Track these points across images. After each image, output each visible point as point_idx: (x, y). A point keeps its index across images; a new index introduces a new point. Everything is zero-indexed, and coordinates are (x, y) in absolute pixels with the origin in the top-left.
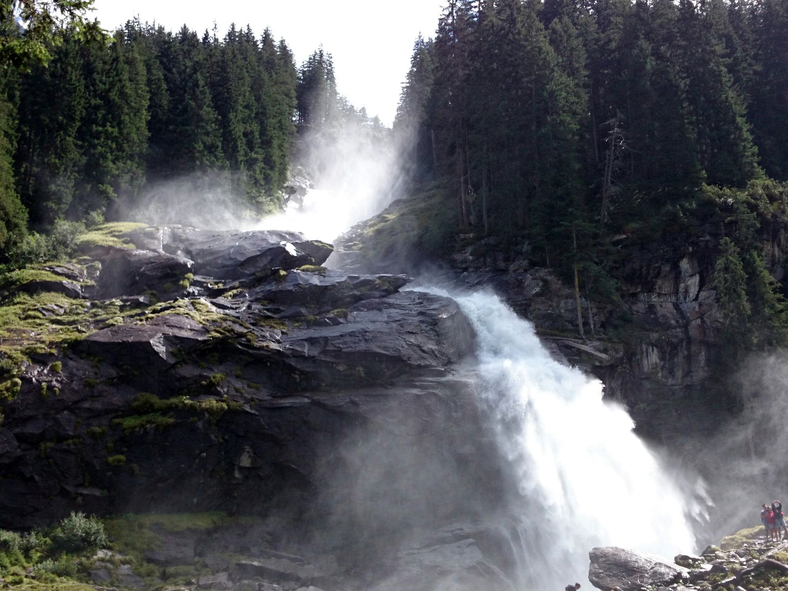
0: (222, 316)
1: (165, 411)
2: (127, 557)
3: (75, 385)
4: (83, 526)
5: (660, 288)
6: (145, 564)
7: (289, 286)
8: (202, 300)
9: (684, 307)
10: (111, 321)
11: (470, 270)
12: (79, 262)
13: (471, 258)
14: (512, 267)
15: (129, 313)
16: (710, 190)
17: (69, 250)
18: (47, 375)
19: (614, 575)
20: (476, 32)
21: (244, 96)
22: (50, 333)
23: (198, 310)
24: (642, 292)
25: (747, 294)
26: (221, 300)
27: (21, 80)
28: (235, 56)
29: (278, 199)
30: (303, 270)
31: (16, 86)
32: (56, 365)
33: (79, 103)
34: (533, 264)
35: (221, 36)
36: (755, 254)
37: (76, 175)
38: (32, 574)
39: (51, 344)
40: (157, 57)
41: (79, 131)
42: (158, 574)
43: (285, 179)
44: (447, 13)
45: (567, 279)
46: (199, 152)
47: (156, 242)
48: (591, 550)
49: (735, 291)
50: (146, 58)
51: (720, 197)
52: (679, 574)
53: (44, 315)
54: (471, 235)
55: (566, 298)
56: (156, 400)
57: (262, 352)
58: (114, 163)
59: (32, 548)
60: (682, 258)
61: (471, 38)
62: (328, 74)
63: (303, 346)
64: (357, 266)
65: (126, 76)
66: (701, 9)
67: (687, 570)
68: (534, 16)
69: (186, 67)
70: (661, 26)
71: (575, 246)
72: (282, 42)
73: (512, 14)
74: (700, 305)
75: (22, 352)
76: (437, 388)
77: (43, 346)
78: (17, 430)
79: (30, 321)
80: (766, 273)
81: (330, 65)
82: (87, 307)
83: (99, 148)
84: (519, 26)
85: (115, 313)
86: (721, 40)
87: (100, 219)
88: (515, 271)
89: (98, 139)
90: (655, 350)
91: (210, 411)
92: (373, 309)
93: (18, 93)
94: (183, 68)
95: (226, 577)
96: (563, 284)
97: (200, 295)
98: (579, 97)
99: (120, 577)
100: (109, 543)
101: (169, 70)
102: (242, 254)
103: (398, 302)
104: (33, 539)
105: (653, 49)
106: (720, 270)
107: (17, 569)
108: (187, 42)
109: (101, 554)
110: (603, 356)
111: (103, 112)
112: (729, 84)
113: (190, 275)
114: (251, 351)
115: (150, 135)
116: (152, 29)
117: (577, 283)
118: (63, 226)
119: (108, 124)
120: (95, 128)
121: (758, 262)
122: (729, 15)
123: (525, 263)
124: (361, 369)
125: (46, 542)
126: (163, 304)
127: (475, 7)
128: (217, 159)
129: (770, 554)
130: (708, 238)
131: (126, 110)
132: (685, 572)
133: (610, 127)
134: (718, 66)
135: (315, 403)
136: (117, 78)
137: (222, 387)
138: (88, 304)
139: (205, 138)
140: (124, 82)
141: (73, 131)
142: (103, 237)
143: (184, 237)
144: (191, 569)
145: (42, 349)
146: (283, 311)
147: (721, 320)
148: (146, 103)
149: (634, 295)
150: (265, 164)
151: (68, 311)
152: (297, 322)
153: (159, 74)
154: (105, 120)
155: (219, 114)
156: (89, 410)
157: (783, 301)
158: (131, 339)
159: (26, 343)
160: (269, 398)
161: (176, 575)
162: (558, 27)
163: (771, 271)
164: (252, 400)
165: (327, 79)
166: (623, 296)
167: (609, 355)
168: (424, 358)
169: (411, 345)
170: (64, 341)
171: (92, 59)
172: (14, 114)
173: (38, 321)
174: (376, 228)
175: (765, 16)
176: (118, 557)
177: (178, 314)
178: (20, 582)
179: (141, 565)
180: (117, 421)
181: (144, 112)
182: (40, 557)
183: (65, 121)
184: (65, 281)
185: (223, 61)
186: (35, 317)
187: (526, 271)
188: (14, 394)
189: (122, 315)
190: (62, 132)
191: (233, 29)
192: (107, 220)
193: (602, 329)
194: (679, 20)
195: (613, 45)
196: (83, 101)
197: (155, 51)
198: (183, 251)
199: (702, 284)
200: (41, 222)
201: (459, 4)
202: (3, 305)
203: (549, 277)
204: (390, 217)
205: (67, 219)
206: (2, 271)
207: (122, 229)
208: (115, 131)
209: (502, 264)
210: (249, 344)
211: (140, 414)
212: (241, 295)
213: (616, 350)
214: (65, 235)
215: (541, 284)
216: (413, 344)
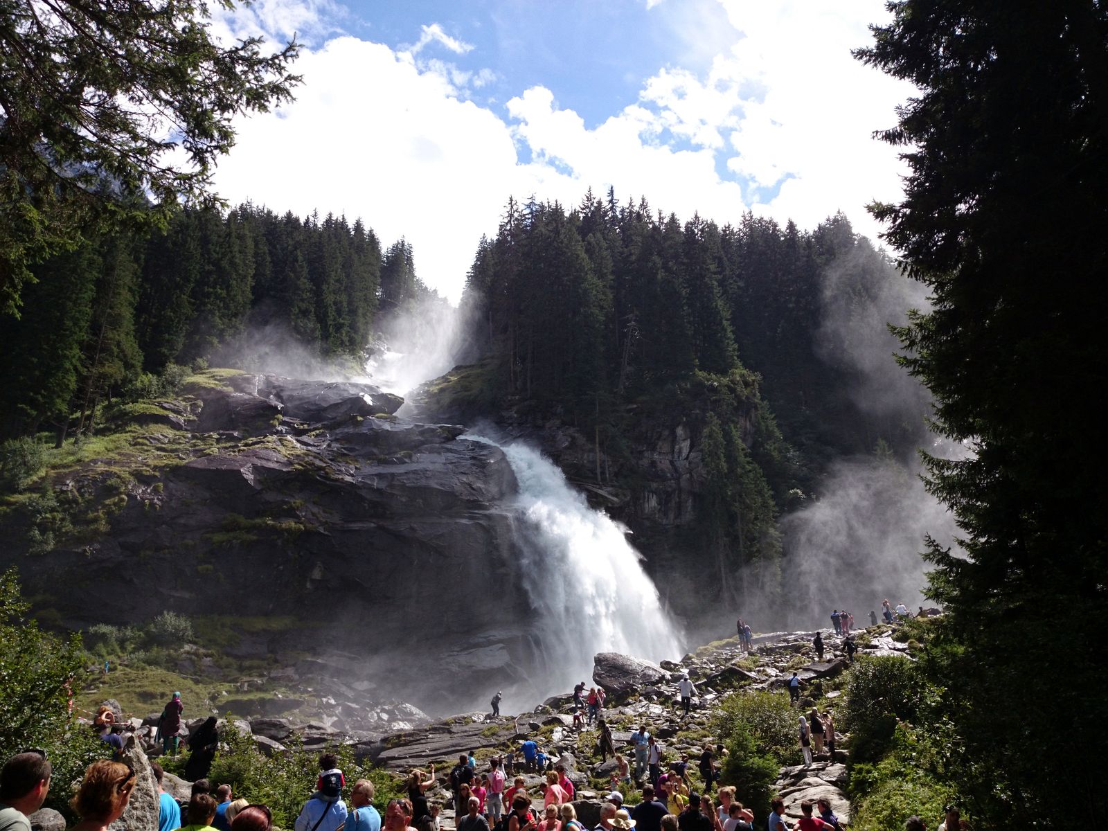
0: (305, 451)
1: (249, 530)
2: (210, 651)
3: (173, 504)
4: (173, 622)
5: (660, 448)
6: (225, 658)
7: (365, 430)
8: (289, 437)
9: (678, 464)
10: (208, 451)
11: (515, 425)
12: (184, 400)
13: (515, 415)
14: (548, 425)
15: (224, 445)
16: (701, 374)
17: (176, 390)
18: (150, 494)
19: (613, 676)
20: (528, 238)
21: (336, 272)
22: (155, 458)
23: (284, 446)
24: (647, 451)
25: (725, 457)
26: (305, 438)
27: (146, 246)
28: (330, 240)
29: (360, 357)
30: (377, 418)
31: (142, 250)
32: (158, 486)
33: (194, 268)
34: (564, 424)
35: (320, 223)
36: (732, 426)
37: (188, 327)
38: (126, 663)
39: (155, 468)
40: (264, 235)
41: (193, 291)
42: (235, 666)
43: (367, 342)
44: (506, 221)
45: (591, 439)
46: (294, 314)
47: (252, 387)
48: (596, 655)
49: (716, 453)
50: (255, 235)
51: (708, 381)
52: (663, 676)
53: (151, 443)
54: (517, 397)
55: (589, 452)
56: (242, 520)
57: (338, 483)
58: (221, 319)
59: (127, 640)
60: (678, 426)
61: (524, 242)
62: (407, 260)
63: (373, 480)
64: (423, 416)
65: (236, 249)
66: (701, 236)
67: (669, 673)
68: (574, 230)
69: (288, 245)
70: (671, 247)
71: (597, 411)
72: (371, 231)
73: (557, 226)
74: (690, 463)
75: (130, 473)
76: (482, 519)
77: (148, 469)
78: (121, 539)
79: (138, 447)
80: (740, 441)
81: (410, 253)
82: (188, 438)
83: (209, 305)
84: (562, 236)
85: (212, 445)
86: (714, 260)
87: (206, 364)
88: (550, 428)
89: (208, 298)
90: (655, 497)
91: (289, 531)
92: (433, 453)
93: (143, 256)
94: (286, 245)
95: (293, 671)
96: (587, 440)
97: (287, 433)
98: (606, 296)
99: (203, 668)
100: (194, 639)
101: (274, 247)
102: (325, 401)
103: (455, 448)
104: (129, 633)
105: (663, 263)
106: (706, 437)
107: (112, 658)
108: (290, 225)
109: (187, 647)
110: (615, 499)
112: (719, 295)
113: (280, 416)
114: (329, 482)
115: (253, 297)
116: (262, 211)
117: (597, 440)
118: (173, 368)
119: (218, 287)
120: (206, 289)
121: (734, 432)
122: (722, 242)
123: (558, 422)
124: (421, 501)
125: (140, 635)
126: (254, 439)
127: (529, 219)
129: (733, 662)
130: (698, 411)
131: (234, 276)
132: (668, 674)
133: (628, 321)
134: (711, 281)
135: (380, 528)
136: (228, 250)
137: (301, 512)
138: (190, 435)
139: (301, 304)
140: (234, 253)
141: (188, 290)
142: (206, 380)
143: (277, 384)
144: (264, 664)
145: (147, 471)
146: (357, 450)
147: (705, 476)
148: (252, 272)
149: (641, 452)
150: (351, 328)
151: (171, 440)
152: (369, 459)
153: (265, 249)
154: (215, 283)
155: (314, 285)
156: (184, 525)
157: (752, 463)
158: (224, 467)
159: (133, 465)
160: (340, 522)
161: (250, 668)
162: (593, 240)
163: (744, 440)
164: (326, 523)
165: (407, 264)
166: (632, 453)
167: (619, 499)
168: (474, 495)
169: (463, 483)
170: (167, 466)
171: (209, 233)
172: (138, 273)
173: (145, 448)
174: (440, 386)
175: (749, 245)
176: (202, 651)
177: (267, 448)
178: (115, 669)
179: (222, 658)
180: (208, 535)
181: (250, 279)
182: (134, 648)
183: (182, 282)
184: (171, 415)
185: (320, 243)
186: (143, 444)
187: (558, 428)
188: (120, 508)
189: (219, 446)
190: (178, 291)
191: (330, 217)
192: (211, 366)
193: (615, 478)
194: (683, 243)
195: (634, 258)
196: (198, 267)
197: (262, 230)
198: (275, 395)
199: (692, 447)
200: (155, 365)
201: (516, 215)
202: (115, 433)
203: (576, 435)
204: (453, 378)
205: (177, 362)
206: (117, 404)
207: (223, 374)
208: (224, 293)
209: (540, 422)
210: (326, 477)
211: (228, 531)
212: (323, 435)
213: (625, 496)
214: (174, 377)
215: (570, 439)
216: (465, 483)
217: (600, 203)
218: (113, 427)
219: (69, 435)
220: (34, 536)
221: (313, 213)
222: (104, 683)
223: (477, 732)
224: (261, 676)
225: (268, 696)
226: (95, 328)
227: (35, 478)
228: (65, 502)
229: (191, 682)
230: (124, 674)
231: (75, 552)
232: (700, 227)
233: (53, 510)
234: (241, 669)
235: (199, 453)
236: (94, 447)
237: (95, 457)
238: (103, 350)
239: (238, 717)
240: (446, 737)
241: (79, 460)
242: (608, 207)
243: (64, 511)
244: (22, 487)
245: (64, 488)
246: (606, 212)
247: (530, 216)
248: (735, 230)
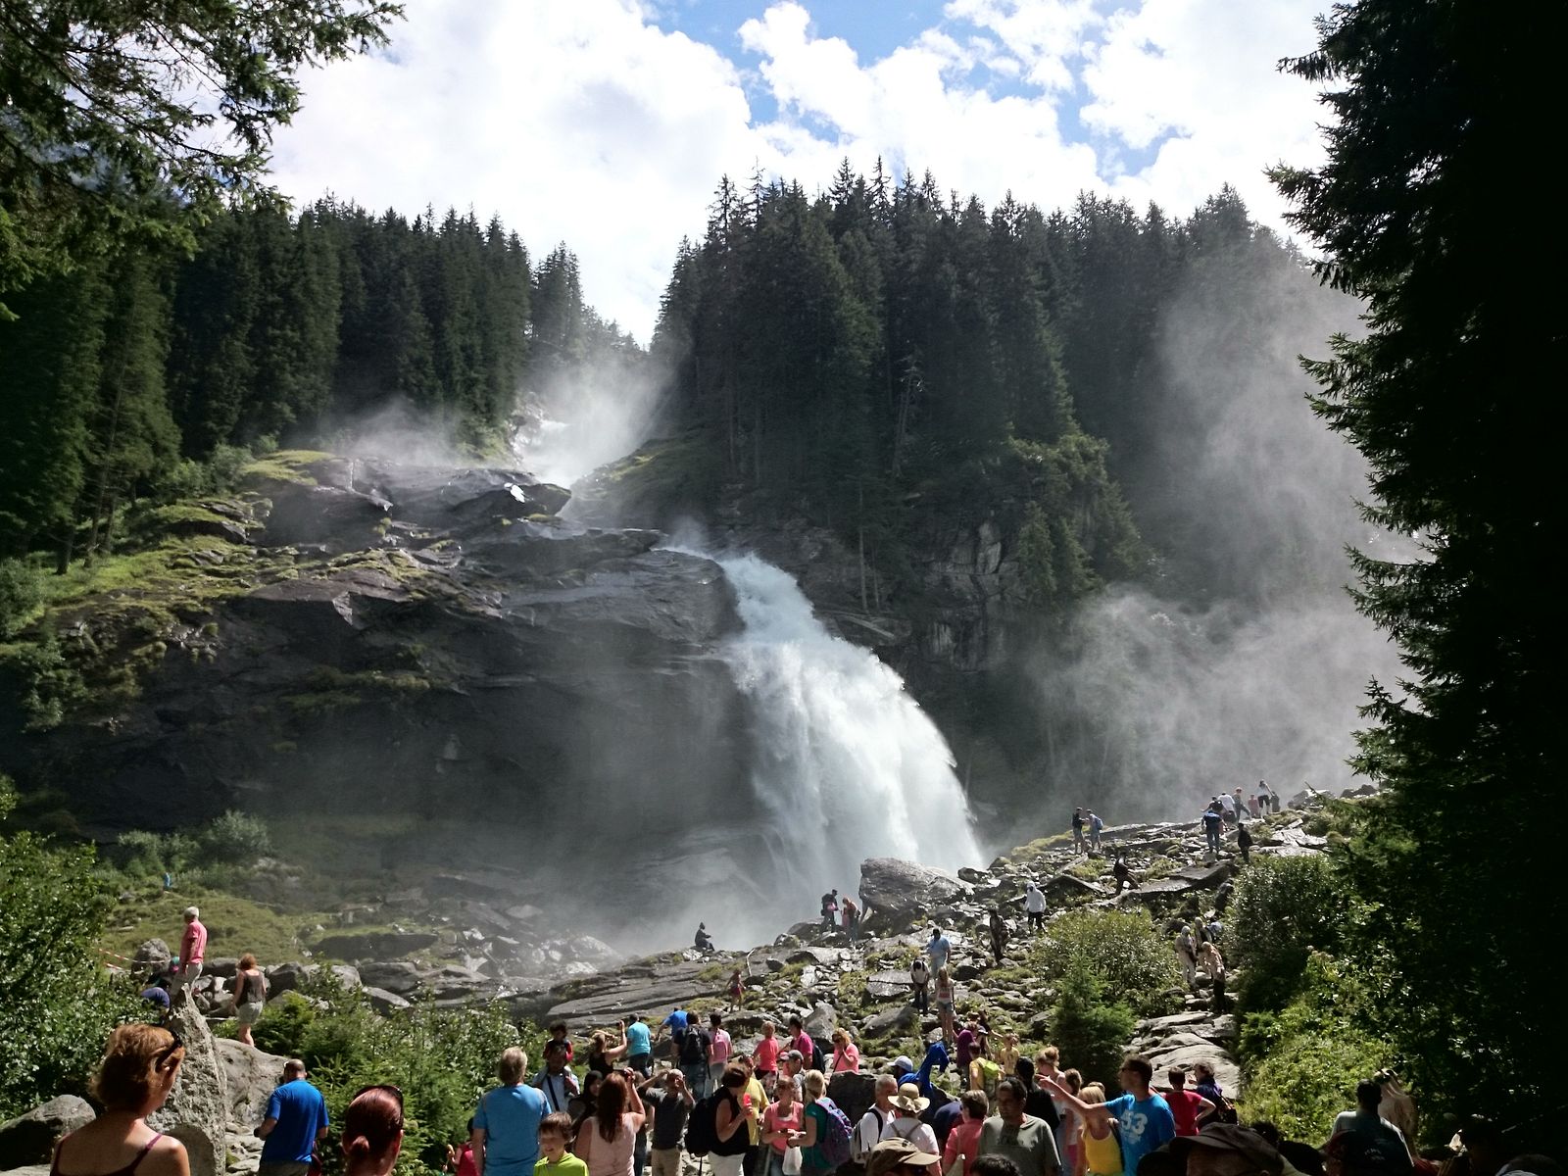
0: (427, 572)
1: (350, 688)
2: (296, 868)
3: (234, 653)
4: (241, 827)
5: (956, 557)
6: (319, 876)
7: (513, 539)
8: (402, 551)
9: (983, 580)
10: (282, 575)
11: (738, 527)
12: (244, 499)
13: (739, 513)
14: (787, 527)
15: (306, 565)
16: (1017, 444)
17: (232, 484)
18: (199, 639)
19: (888, 892)
20: (753, 240)
21: (464, 300)
22: (204, 586)
23: (395, 564)
24: (937, 561)
25: (1053, 567)
26: (426, 553)
27: (178, 267)
28: (453, 250)
29: (503, 430)
30: (532, 520)
31: (172, 274)
32: (211, 627)
33: (251, 300)
34: (811, 524)
35: (437, 226)
36: (1064, 521)
37: (245, 389)
38: (174, 886)
39: (206, 601)
40: (354, 246)
41: (251, 334)
42: (334, 888)
43: (513, 407)
44: (718, 214)
45: (851, 541)
46: (403, 367)
47: (344, 477)
48: (863, 862)
49: (1040, 563)
50: (340, 247)
51: (1028, 454)
52: (963, 891)
53: (197, 563)
54: (740, 486)
55: (849, 565)
56: (338, 676)
57: (474, 619)
58: (293, 376)
59: (175, 853)
60: (980, 524)
61: (747, 248)
62: (570, 280)
63: (528, 613)
64: (600, 517)
65: (313, 269)
66: (1016, 231)
67: (972, 886)
68: (823, 226)
69: (390, 261)
70: (970, 248)
71: (861, 504)
72: (514, 236)
73: (796, 220)
74: (1001, 579)
75: (170, 610)
76: (692, 669)
77: (195, 602)
79: (179, 570)
80: (1076, 544)
81: (574, 269)
82: (252, 555)
83: (275, 356)
84: (805, 236)
85: (288, 564)
86: (1037, 268)
87: (275, 445)
88: (790, 531)
89: (274, 345)
90: (948, 630)
91: (407, 690)
92: (617, 571)
93: (173, 284)
94: (386, 261)
95: (420, 894)
96: (846, 548)
97: (399, 545)
98: (872, 328)
99: (287, 892)
100: (273, 850)
101: (369, 264)
102: (455, 496)
103: (649, 563)
104: (176, 843)
105: (959, 276)
106: (1025, 539)
107: (154, 879)
108: (392, 230)
109: (262, 863)
110: (889, 635)
111: (282, 311)
112: (1044, 322)
113: (388, 521)
114: (462, 618)
115: (341, 342)
116: (350, 211)
117: (861, 549)
118: (224, 451)
119: (288, 327)
120: (270, 331)
121: (1067, 531)
122: (1048, 240)
123: (802, 522)
125: (193, 846)
126: (351, 556)
127: (753, 210)
128: (427, 377)
129: (1066, 868)
130: (1012, 501)
131: (311, 311)
132: (969, 888)
133: (906, 365)
134: (1032, 300)
135: (541, 683)
136: (301, 271)
137: (424, 661)
138: (254, 551)
139: (411, 350)
140: (310, 276)
141: (243, 334)
142: (276, 469)
143: (381, 472)
144: (377, 883)
145: (194, 606)
146: (504, 569)
147: (1024, 597)
148: (337, 303)
149: (927, 565)
150: (488, 386)
151: (228, 559)
152: (522, 583)
153: (356, 267)
154: (284, 319)
155: (431, 321)
156: (252, 684)
157: (1093, 576)
158: (307, 598)
159: (173, 597)
160: (484, 675)
161: (357, 890)
162: (851, 241)
163: (1081, 541)
164: (462, 677)
165: (569, 286)
166: (914, 566)
167: (896, 634)
168: (678, 633)
169: (662, 616)
170: (222, 597)
171: (270, 245)
172: (168, 310)
173: (189, 571)
174: (625, 472)
175: (1089, 243)
176: (284, 867)
177: (370, 568)
178: (159, 895)
179: (314, 878)
180: (287, 699)
181: (335, 314)
182: (186, 865)
183: (233, 321)
184: (226, 522)
185: (437, 256)
186: (186, 566)
187: (803, 531)
188: (156, 661)
189: (297, 566)
190: (228, 336)
191: (452, 216)
192: (282, 447)
193: (888, 604)
194: (990, 243)
195: (914, 267)
196: (256, 297)
197: (352, 240)
198: (378, 490)
199: (1004, 554)
200: (197, 446)
201: (734, 205)
202: (145, 549)
203: (830, 541)
204: (642, 459)
205: (230, 443)
206: (145, 507)
207: (301, 459)
208: (296, 336)
209: (776, 523)
210: (460, 609)
211: (317, 691)
212: (452, 547)
213: (904, 629)
214: (227, 465)
215: (820, 547)
216: (665, 615)
217: (861, 183)
218: (141, 541)
219: (76, 555)
220: (31, 704)
221: (426, 211)
222: (143, 915)
223: (691, 975)
224: (373, 901)
225: (384, 930)
226: (108, 394)
227: (29, 619)
228: (74, 654)
229: (271, 912)
230: (173, 902)
231: (92, 727)
232: (1016, 217)
233: (57, 667)
234: (344, 893)
235: (269, 577)
236: (113, 572)
237: (116, 587)
238: (119, 428)
239: (342, 962)
240: (647, 982)
241: (93, 592)
242: (874, 190)
243: (74, 667)
244: (10, 633)
245: (73, 634)
246: (870, 198)
247: (755, 206)
248: (1070, 220)
